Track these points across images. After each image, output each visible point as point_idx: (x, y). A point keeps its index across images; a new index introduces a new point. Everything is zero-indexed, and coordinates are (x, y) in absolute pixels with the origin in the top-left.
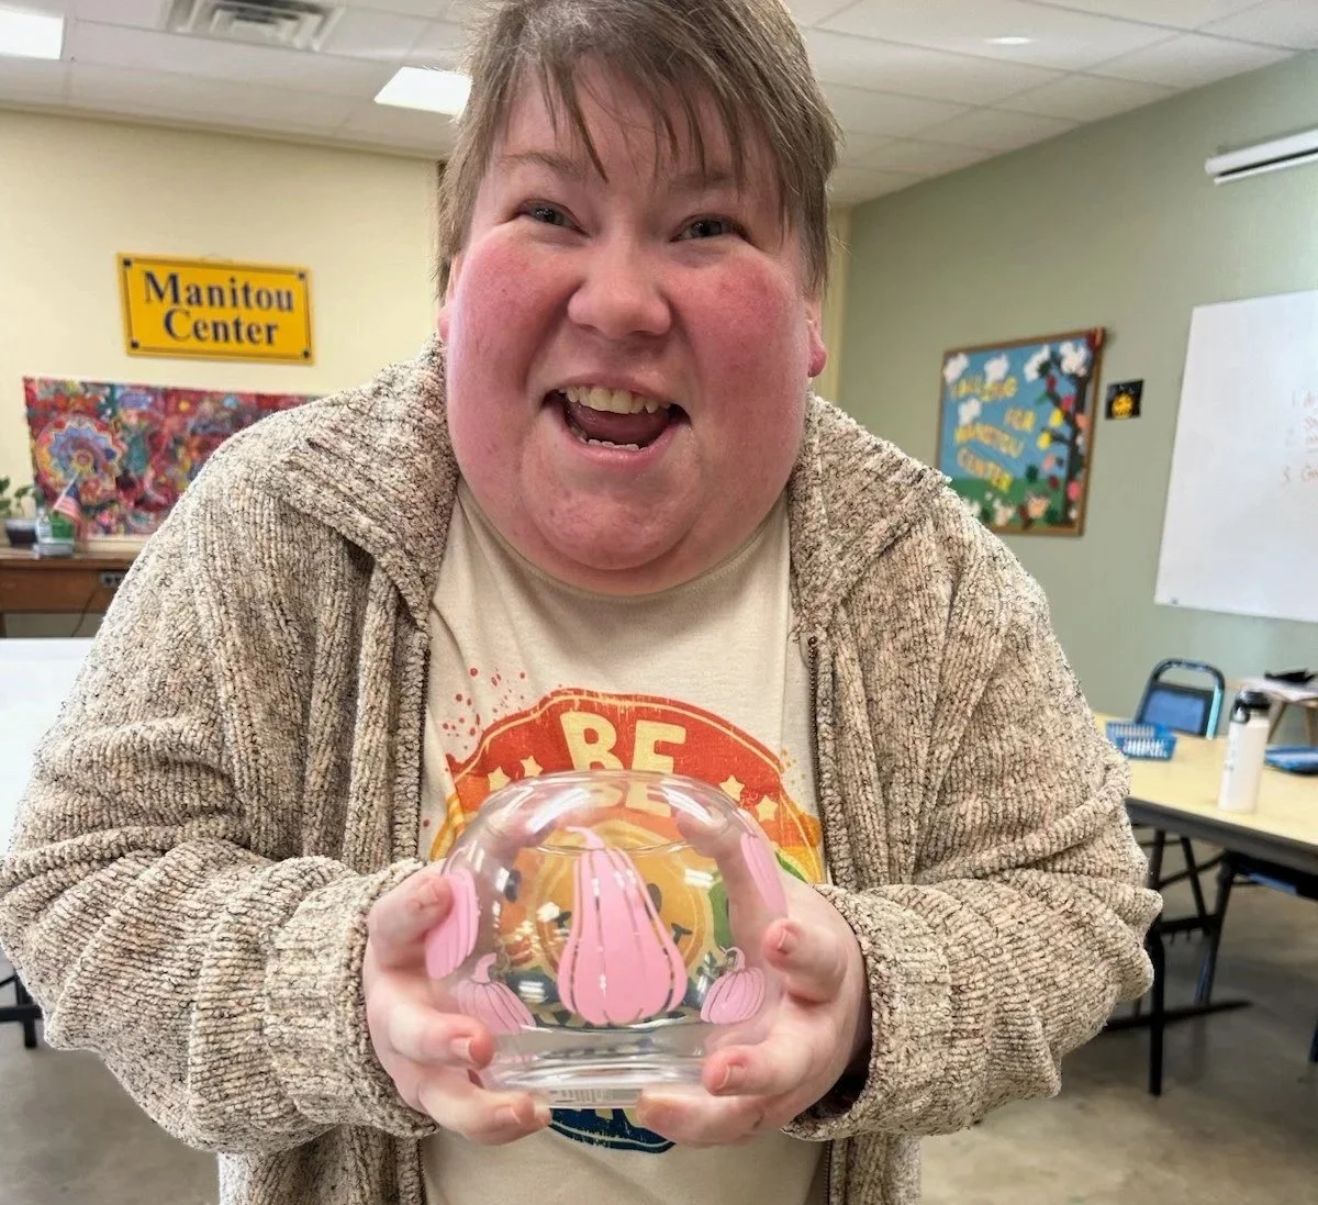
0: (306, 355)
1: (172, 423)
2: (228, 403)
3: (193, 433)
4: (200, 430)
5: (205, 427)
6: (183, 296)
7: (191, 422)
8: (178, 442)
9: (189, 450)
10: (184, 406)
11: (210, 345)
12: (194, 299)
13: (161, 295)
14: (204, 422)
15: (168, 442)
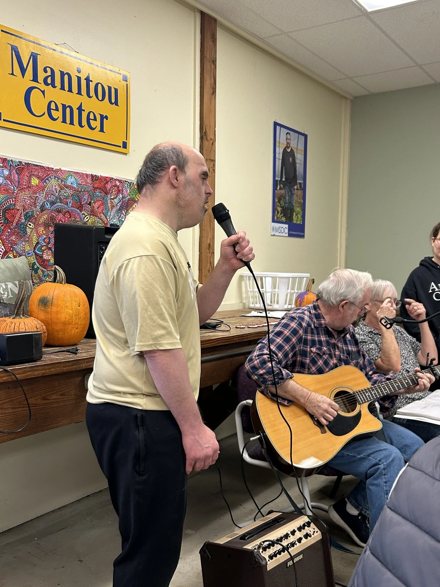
0: (125, 145)
1: (24, 197)
2: (71, 181)
3: (43, 209)
4: (48, 206)
5: (53, 203)
6: (41, 75)
7: (41, 197)
8: (29, 217)
9: (37, 225)
10: (35, 181)
11: (58, 126)
12: (49, 81)
13: (23, 71)
14: (52, 198)
15: (20, 217)
